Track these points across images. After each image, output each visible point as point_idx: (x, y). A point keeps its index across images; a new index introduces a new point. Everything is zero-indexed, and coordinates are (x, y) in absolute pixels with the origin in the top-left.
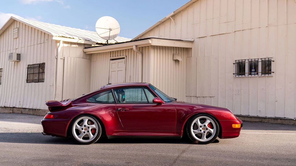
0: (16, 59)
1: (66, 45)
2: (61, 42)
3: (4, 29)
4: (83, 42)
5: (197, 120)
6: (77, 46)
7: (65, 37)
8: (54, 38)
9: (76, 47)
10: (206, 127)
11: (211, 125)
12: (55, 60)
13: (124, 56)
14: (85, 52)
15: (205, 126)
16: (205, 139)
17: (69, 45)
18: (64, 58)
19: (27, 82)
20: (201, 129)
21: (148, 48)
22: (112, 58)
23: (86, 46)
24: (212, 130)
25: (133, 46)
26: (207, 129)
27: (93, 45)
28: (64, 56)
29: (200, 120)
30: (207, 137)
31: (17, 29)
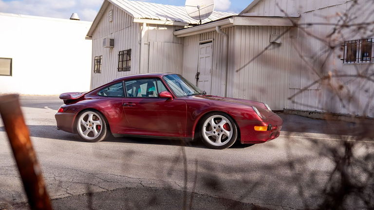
0: (109, 45)
1: (152, 28)
2: (145, 25)
3: (102, 12)
4: (172, 24)
5: (211, 120)
6: (166, 28)
7: (148, 19)
8: (135, 21)
9: (165, 30)
10: (221, 128)
11: (227, 127)
12: (139, 45)
13: (212, 39)
14: (176, 36)
15: (219, 127)
16: (219, 143)
17: (156, 28)
18: (149, 43)
19: (119, 71)
20: (215, 130)
21: (234, 29)
22: (201, 42)
23: (177, 28)
24: (228, 133)
25: (215, 27)
26: (222, 131)
27: (185, 27)
28: (149, 41)
29: (215, 119)
30: (222, 141)
31: (111, 12)
